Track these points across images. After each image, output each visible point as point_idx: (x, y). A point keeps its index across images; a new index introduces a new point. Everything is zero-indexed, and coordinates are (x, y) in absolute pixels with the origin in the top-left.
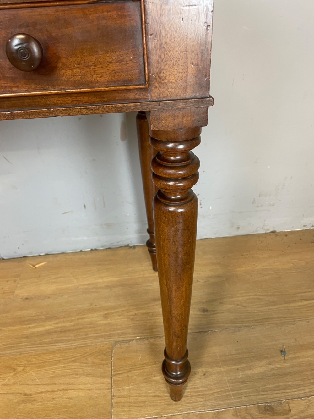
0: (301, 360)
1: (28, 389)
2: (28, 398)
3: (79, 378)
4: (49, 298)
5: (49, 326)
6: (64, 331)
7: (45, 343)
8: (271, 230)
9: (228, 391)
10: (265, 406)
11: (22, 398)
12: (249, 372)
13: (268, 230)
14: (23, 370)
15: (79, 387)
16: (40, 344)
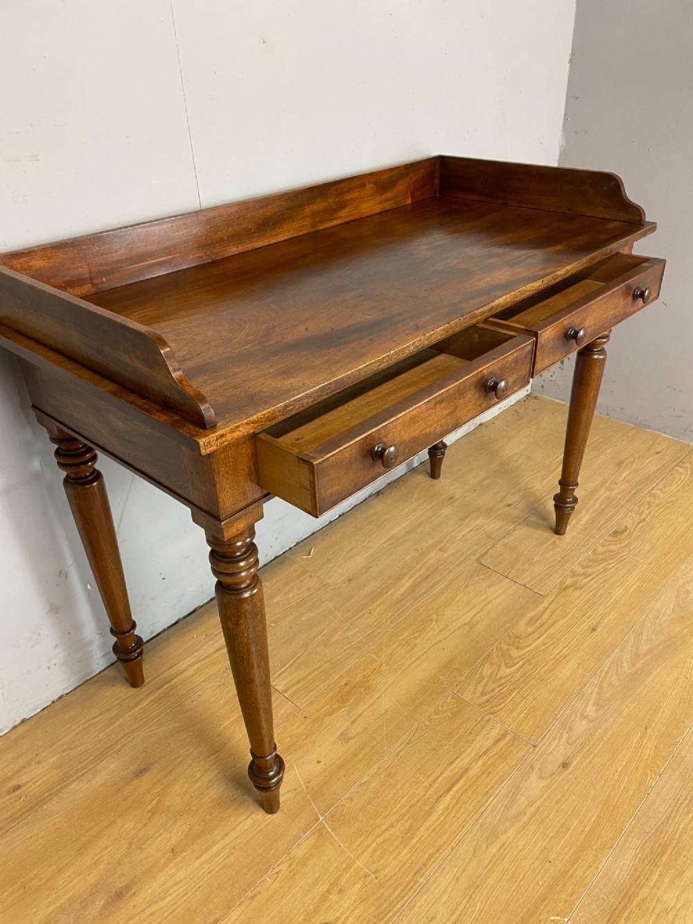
0: (601, 499)
1: (462, 621)
2: (471, 625)
3: (486, 592)
4: (370, 568)
5: (406, 584)
6: (426, 578)
7: (424, 593)
8: (479, 423)
9: (584, 539)
10: (613, 532)
11: (467, 628)
12: (583, 522)
13: (476, 424)
14: (438, 615)
15: (494, 596)
16: (420, 596)
